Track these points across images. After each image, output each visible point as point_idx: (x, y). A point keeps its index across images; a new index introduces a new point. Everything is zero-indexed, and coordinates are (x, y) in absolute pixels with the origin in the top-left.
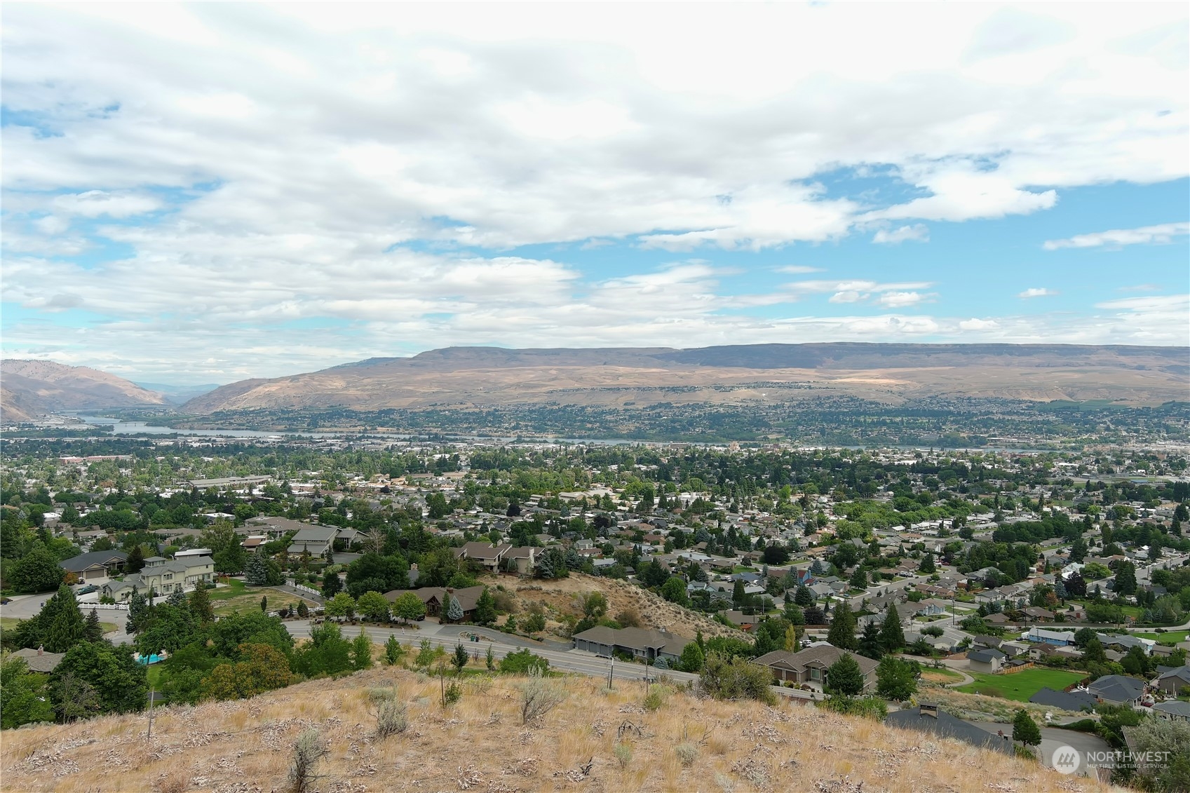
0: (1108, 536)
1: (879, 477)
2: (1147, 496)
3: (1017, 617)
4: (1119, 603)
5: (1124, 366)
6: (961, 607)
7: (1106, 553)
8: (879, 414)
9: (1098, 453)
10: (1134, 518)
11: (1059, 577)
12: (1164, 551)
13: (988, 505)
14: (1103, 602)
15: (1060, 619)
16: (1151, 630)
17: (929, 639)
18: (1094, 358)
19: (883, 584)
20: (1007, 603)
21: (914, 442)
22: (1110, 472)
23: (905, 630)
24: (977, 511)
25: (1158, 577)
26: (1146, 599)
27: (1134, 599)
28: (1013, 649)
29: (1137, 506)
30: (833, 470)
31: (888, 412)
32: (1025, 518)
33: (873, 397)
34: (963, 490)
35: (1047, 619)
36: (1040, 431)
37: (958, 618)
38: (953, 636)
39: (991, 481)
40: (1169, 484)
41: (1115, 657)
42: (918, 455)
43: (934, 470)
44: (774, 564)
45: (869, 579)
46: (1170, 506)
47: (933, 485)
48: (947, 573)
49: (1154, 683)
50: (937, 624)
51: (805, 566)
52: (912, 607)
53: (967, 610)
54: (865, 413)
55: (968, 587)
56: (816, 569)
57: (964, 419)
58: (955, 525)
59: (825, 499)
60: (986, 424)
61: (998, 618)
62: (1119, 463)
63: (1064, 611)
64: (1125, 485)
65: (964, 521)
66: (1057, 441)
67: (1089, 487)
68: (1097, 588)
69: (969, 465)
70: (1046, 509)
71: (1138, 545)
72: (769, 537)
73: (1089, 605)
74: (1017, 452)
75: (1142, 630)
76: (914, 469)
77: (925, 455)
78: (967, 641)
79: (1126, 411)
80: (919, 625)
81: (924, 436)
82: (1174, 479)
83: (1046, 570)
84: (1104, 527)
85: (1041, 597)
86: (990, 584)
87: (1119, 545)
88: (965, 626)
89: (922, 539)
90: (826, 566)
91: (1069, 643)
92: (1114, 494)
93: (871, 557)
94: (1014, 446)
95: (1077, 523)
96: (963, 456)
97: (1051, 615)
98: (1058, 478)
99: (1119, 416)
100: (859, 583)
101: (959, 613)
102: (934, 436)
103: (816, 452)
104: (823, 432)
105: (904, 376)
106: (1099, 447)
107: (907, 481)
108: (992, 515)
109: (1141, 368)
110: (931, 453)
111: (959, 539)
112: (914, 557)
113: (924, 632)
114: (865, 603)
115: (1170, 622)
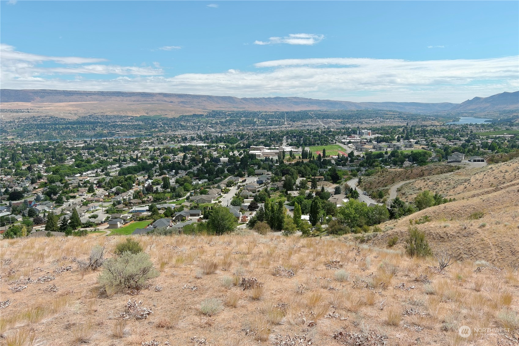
0: (161, 168)
1: (67, 153)
2: (173, 152)
3: (128, 204)
4: (164, 192)
5: (166, 101)
6: (105, 204)
7: (160, 175)
8: (66, 124)
9: (158, 136)
10: (170, 160)
11: (144, 186)
12: (180, 171)
13: (116, 161)
14: (159, 193)
15: (143, 202)
16: (175, 200)
17: (92, 220)
18: (155, 98)
19: (71, 200)
20: (124, 199)
21: (83, 136)
22: (162, 143)
23: (81, 218)
24: (112, 164)
25: (177, 182)
26: (173, 189)
27: (169, 190)
28: (127, 217)
29: (171, 156)
30: (44, 152)
31: (70, 123)
32: (131, 165)
33: (62, 115)
34: (106, 156)
35: (139, 203)
36: (136, 128)
37: (104, 209)
38: (102, 217)
39: (117, 151)
40: (182, 147)
41: (161, 212)
42: (85, 142)
43: (93, 148)
44: (16, 200)
45: (64, 199)
46: (182, 155)
47: (92, 155)
48: (100, 191)
49: (174, 218)
50: (95, 213)
51: (32, 199)
52: (85, 208)
53: (108, 205)
54: (59, 124)
55: (109, 196)
56: (38, 199)
57: (105, 125)
58: (102, 171)
59: (41, 166)
60: (114, 126)
61: (120, 206)
62: (165, 140)
63: (146, 199)
64: (167, 148)
65: (106, 169)
66: (143, 132)
67: (154, 150)
68: (157, 188)
69: (108, 145)
70: (139, 160)
71: (171, 170)
72: (11, 188)
73: (154, 195)
74: (128, 138)
75: (172, 201)
76: (83, 148)
77: (88, 142)
78: (108, 218)
79: (167, 119)
80: (88, 215)
81: (88, 133)
82: (183, 145)
83: (138, 184)
84: (160, 164)
85: (137, 195)
86: (117, 193)
87: (165, 171)
88: (107, 212)
89: (88, 179)
90: (42, 197)
91: (147, 210)
92: (163, 151)
93: (65, 190)
94: (126, 135)
95: (150, 164)
96: (105, 141)
97: (140, 201)
98: (143, 148)
99: (165, 121)
100: (59, 202)
101: (105, 207)
102: (92, 133)
103: (34, 144)
104: (37, 133)
105: (76, 106)
106: (158, 134)
107: (80, 154)
108: (118, 165)
109: (172, 102)
110: (91, 141)
111: (104, 176)
112: (85, 187)
113: (90, 218)
114: (63, 210)
115: (180, 197)
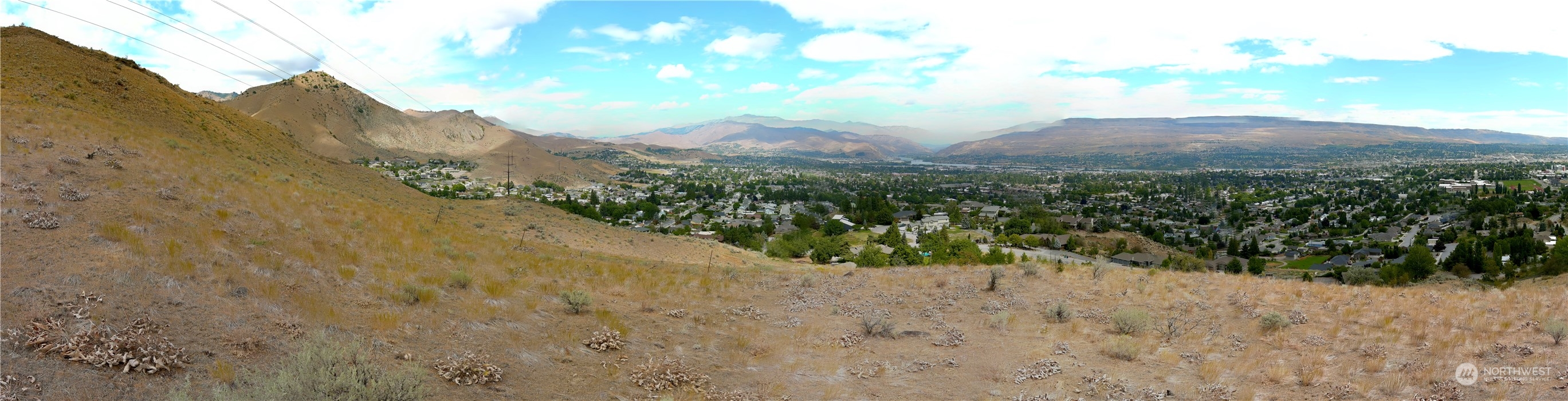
0: (1337, 203)
1: (1248, 182)
2: (1350, 185)
3: (1303, 237)
4: (1341, 228)
6: (1282, 235)
7: (1336, 209)
8: (1249, 155)
9: (1333, 170)
10: (1346, 195)
11: (1319, 220)
12: (1356, 207)
13: (1292, 193)
14: (1335, 228)
15: (1320, 236)
16: (1352, 237)
17: (1269, 249)
19: (1250, 228)
20: (1300, 232)
21: (1263, 166)
22: (1338, 177)
23: (1259, 246)
24: (1289, 195)
25: (1354, 217)
26: (1350, 225)
27: (1346, 226)
28: (1302, 250)
29: (1347, 190)
30: (1229, 180)
31: (1252, 154)
32: (1307, 197)
33: (1246, 147)
34: (1283, 187)
35: (1315, 237)
36: (1312, 161)
37: (1281, 240)
38: (1279, 247)
39: (1294, 182)
40: (1358, 181)
41: (1339, 248)
42: (1265, 172)
43: (1271, 179)
44: (1203, 224)
45: (1244, 226)
46: (1357, 189)
47: (1271, 185)
48: (1277, 222)
49: (1352, 256)
50: (1272, 243)
51: (1217, 224)
52: (1262, 237)
53: (1284, 236)
54: (1242, 154)
55: (1285, 227)
56: (1222, 225)
57: (1283, 156)
58: (1280, 202)
59: (1225, 192)
60: (1292, 158)
61: (1296, 239)
62: (1340, 173)
63: (1321, 233)
64: (1343, 182)
65: (1283, 200)
66: (1319, 165)
67: (1330, 183)
68: (1333, 223)
69: (1285, 176)
70: (1315, 193)
71: (1347, 205)
72: (1201, 212)
73: (1330, 230)
74: (1304, 170)
75: (1348, 237)
76: (1263, 178)
77: (1268, 172)
78: (1285, 249)
80: (1265, 244)
81: (1267, 164)
82: (1359, 179)
83: (1314, 218)
84: (1335, 199)
85: (1313, 228)
86: (1294, 225)
87: (1341, 206)
88: (1284, 243)
89: (1266, 208)
90: (1225, 222)
91: (1323, 245)
92: (1339, 186)
93: (1245, 217)
94: (1302, 167)
95: (1326, 198)
96: (1283, 172)
97: (1316, 235)
98: (1319, 180)
100: (1240, 229)
101: (1281, 238)
102: (1271, 164)
103: (1222, 172)
104: (1224, 162)
106: (1334, 167)
107: (1260, 184)
108: (1294, 197)
110: (1270, 171)
111: (1281, 207)
112: (1263, 216)
113: (1267, 247)
114: (1243, 236)
115: (1358, 233)
